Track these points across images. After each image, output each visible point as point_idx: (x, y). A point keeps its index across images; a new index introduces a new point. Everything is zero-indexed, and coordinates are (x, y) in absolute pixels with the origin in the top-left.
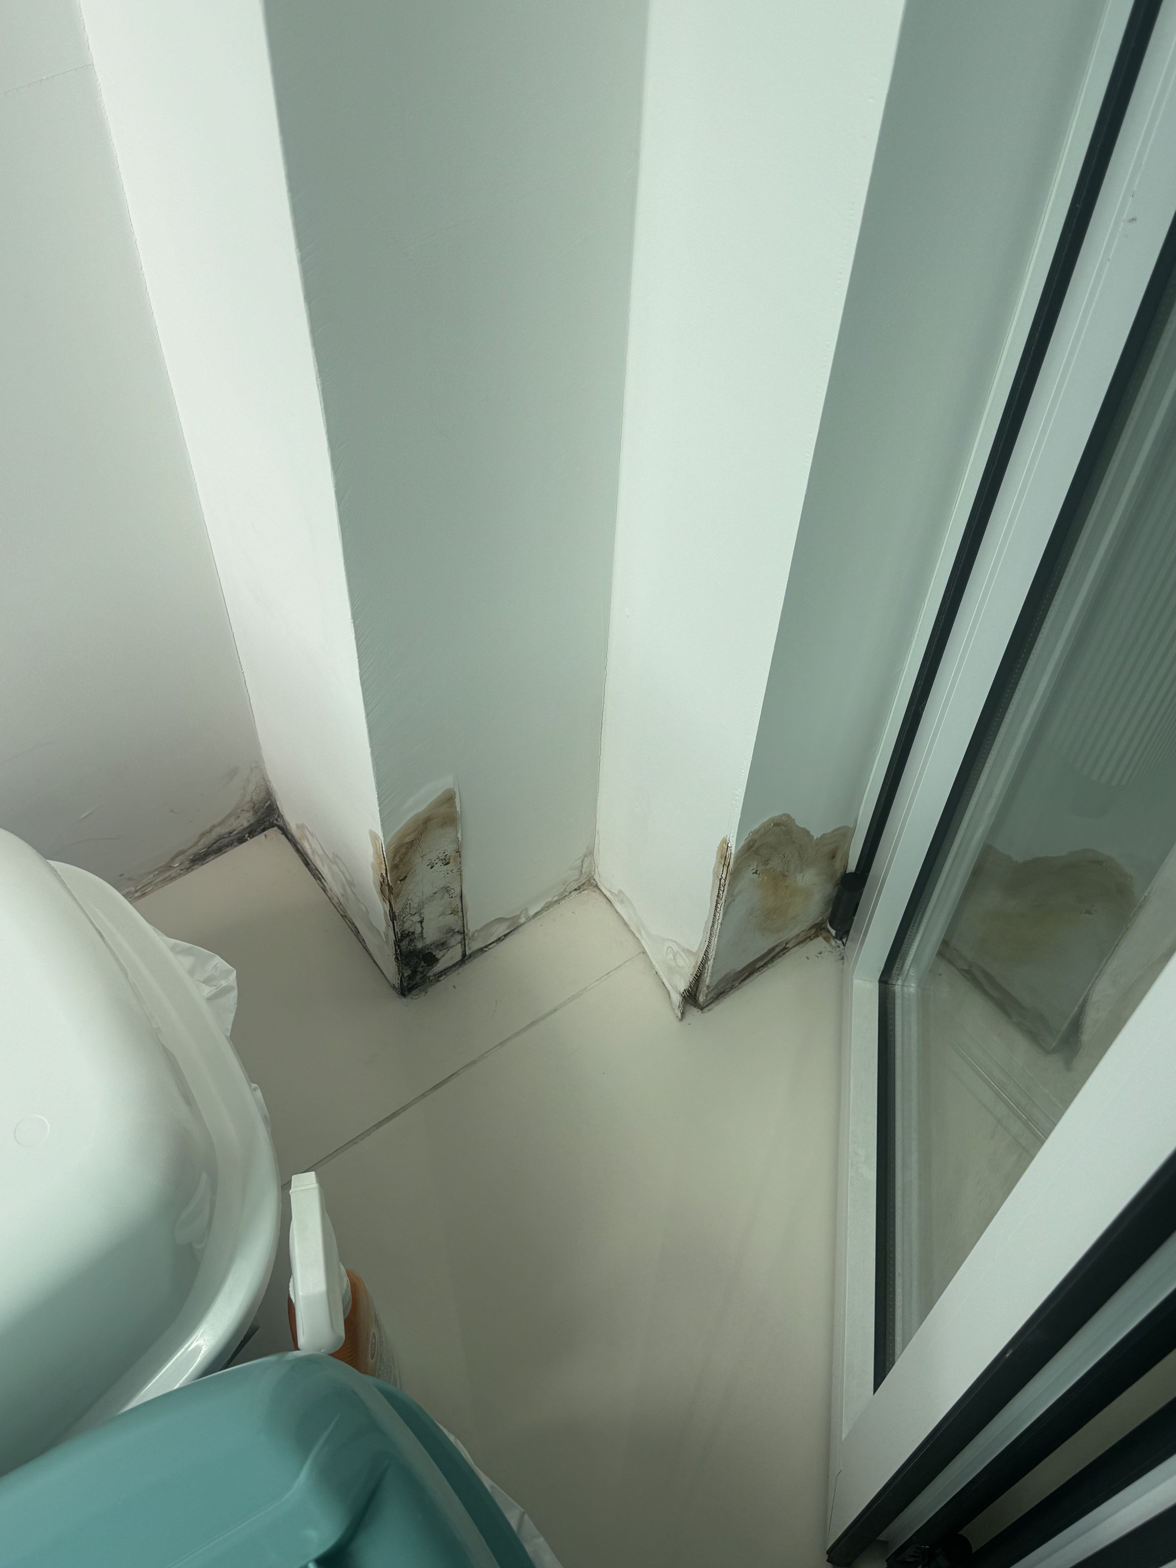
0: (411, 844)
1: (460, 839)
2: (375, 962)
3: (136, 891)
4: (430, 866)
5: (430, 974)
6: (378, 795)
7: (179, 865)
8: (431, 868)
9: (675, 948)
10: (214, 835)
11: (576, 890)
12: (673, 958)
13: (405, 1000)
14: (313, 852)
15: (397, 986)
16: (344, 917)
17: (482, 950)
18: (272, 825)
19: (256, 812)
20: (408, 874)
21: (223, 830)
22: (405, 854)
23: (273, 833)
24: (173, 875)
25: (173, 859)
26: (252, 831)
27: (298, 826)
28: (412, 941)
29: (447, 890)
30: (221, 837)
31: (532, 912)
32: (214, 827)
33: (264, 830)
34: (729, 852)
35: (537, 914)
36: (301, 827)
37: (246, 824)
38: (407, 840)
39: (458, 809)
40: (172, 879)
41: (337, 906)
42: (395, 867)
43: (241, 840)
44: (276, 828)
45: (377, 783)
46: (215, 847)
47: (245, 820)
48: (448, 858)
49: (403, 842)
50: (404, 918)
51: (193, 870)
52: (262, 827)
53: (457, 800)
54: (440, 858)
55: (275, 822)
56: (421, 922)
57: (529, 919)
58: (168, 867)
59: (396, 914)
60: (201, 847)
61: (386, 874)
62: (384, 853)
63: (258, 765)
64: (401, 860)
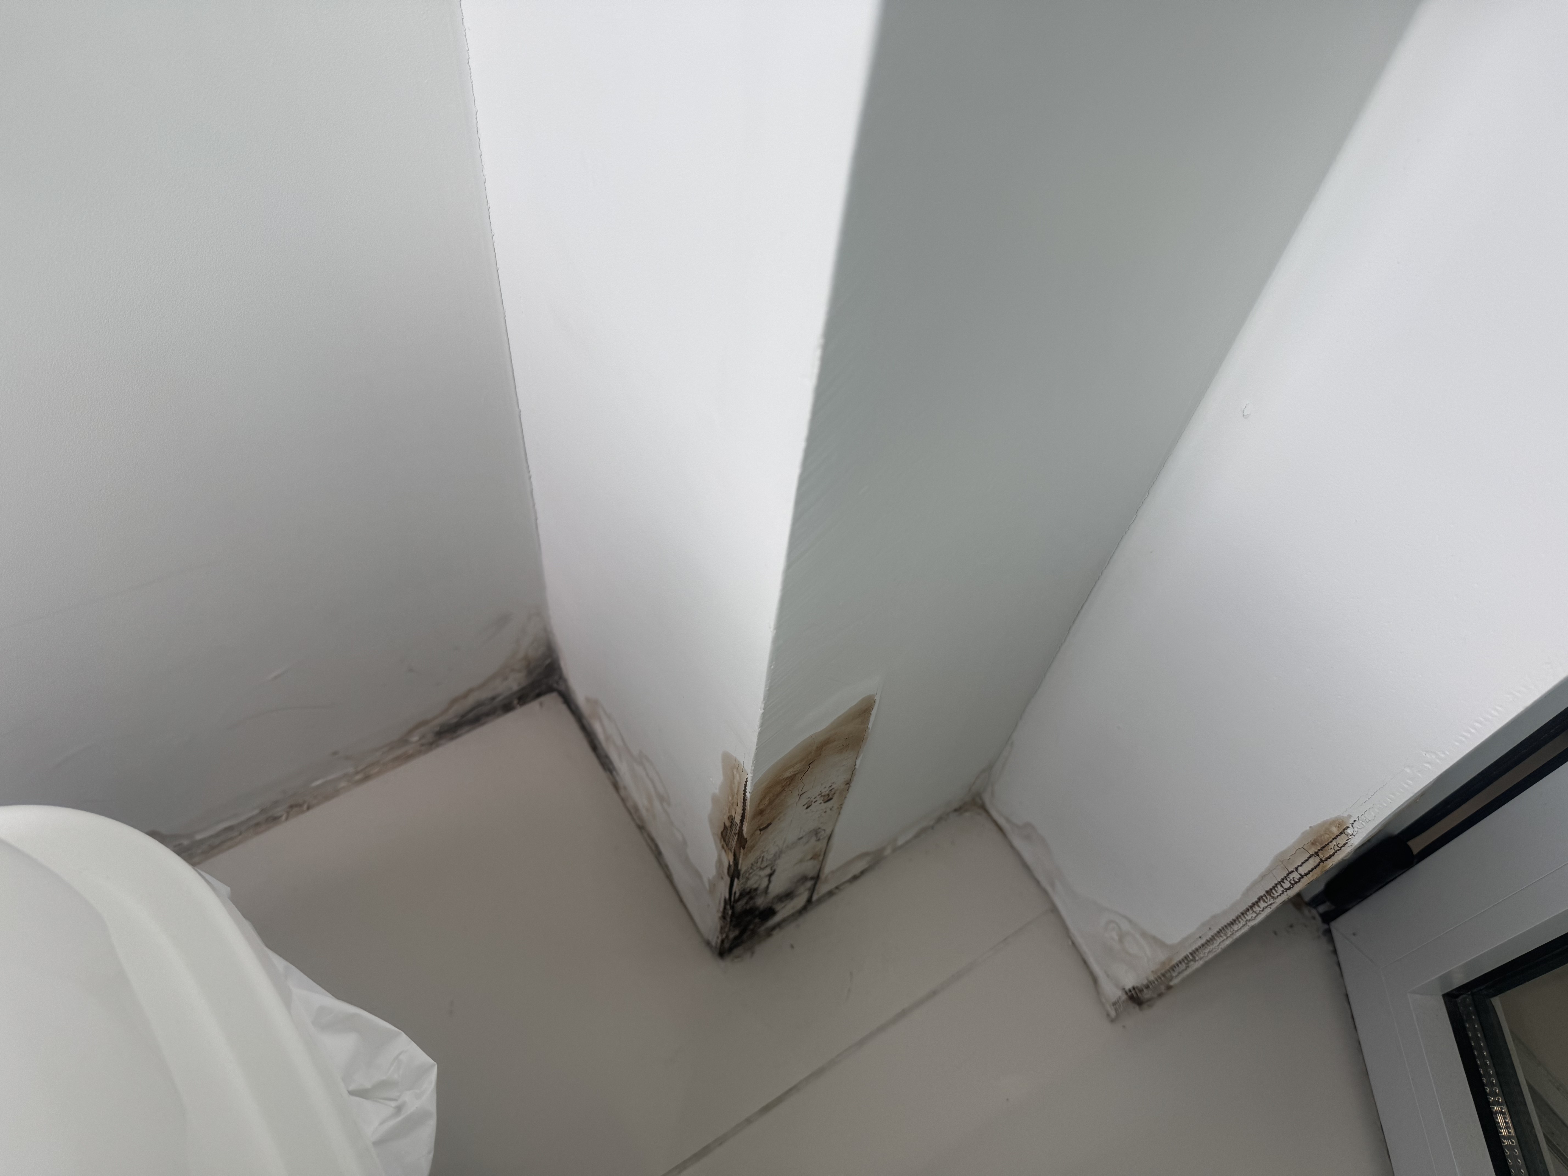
0: (792, 779)
1: (857, 767)
2: (681, 901)
3: (357, 773)
4: (806, 806)
5: (763, 928)
6: (764, 709)
7: (420, 739)
8: (807, 808)
9: (1125, 926)
10: (471, 701)
11: (956, 810)
12: (1116, 938)
13: (722, 964)
14: (608, 738)
15: (713, 944)
16: (642, 828)
17: (831, 894)
18: (550, 690)
19: (530, 672)
20: (774, 819)
21: (484, 695)
22: (778, 795)
23: (551, 701)
24: (411, 752)
25: (411, 732)
26: (524, 697)
27: (588, 700)
28: (752, 898)
29: (816, 832)
30: (480, 704)
31: (900, 842)
32: (471, 691)
33: (539, 695)
34: (1341, 840)
35: (907, 843)
36: (593, 702)
37: (515, 687)
38: (788, 774)
39: (870, 725)
40: (408, 757)
41: (632, 811)
42: (760, 812)
43: (507, 707)
44: (554, 695)
45: (769, 690)
46: (471, 715)
47: (514, 683)
48: (833, 792)
49: (781, 778)
50: (750, 874)
51: (438, 746)
52: (537, 691)
53: (874, 712)
54: (823, 794)
55: (555, 686)
56: (770, 875)
57: (895, 850)
58: (404, 741)
59: (742, 872)
60: (450, 717)
61: (742, 821)
62: (748, 795)
63: (539, 611)
64: (771, 802)
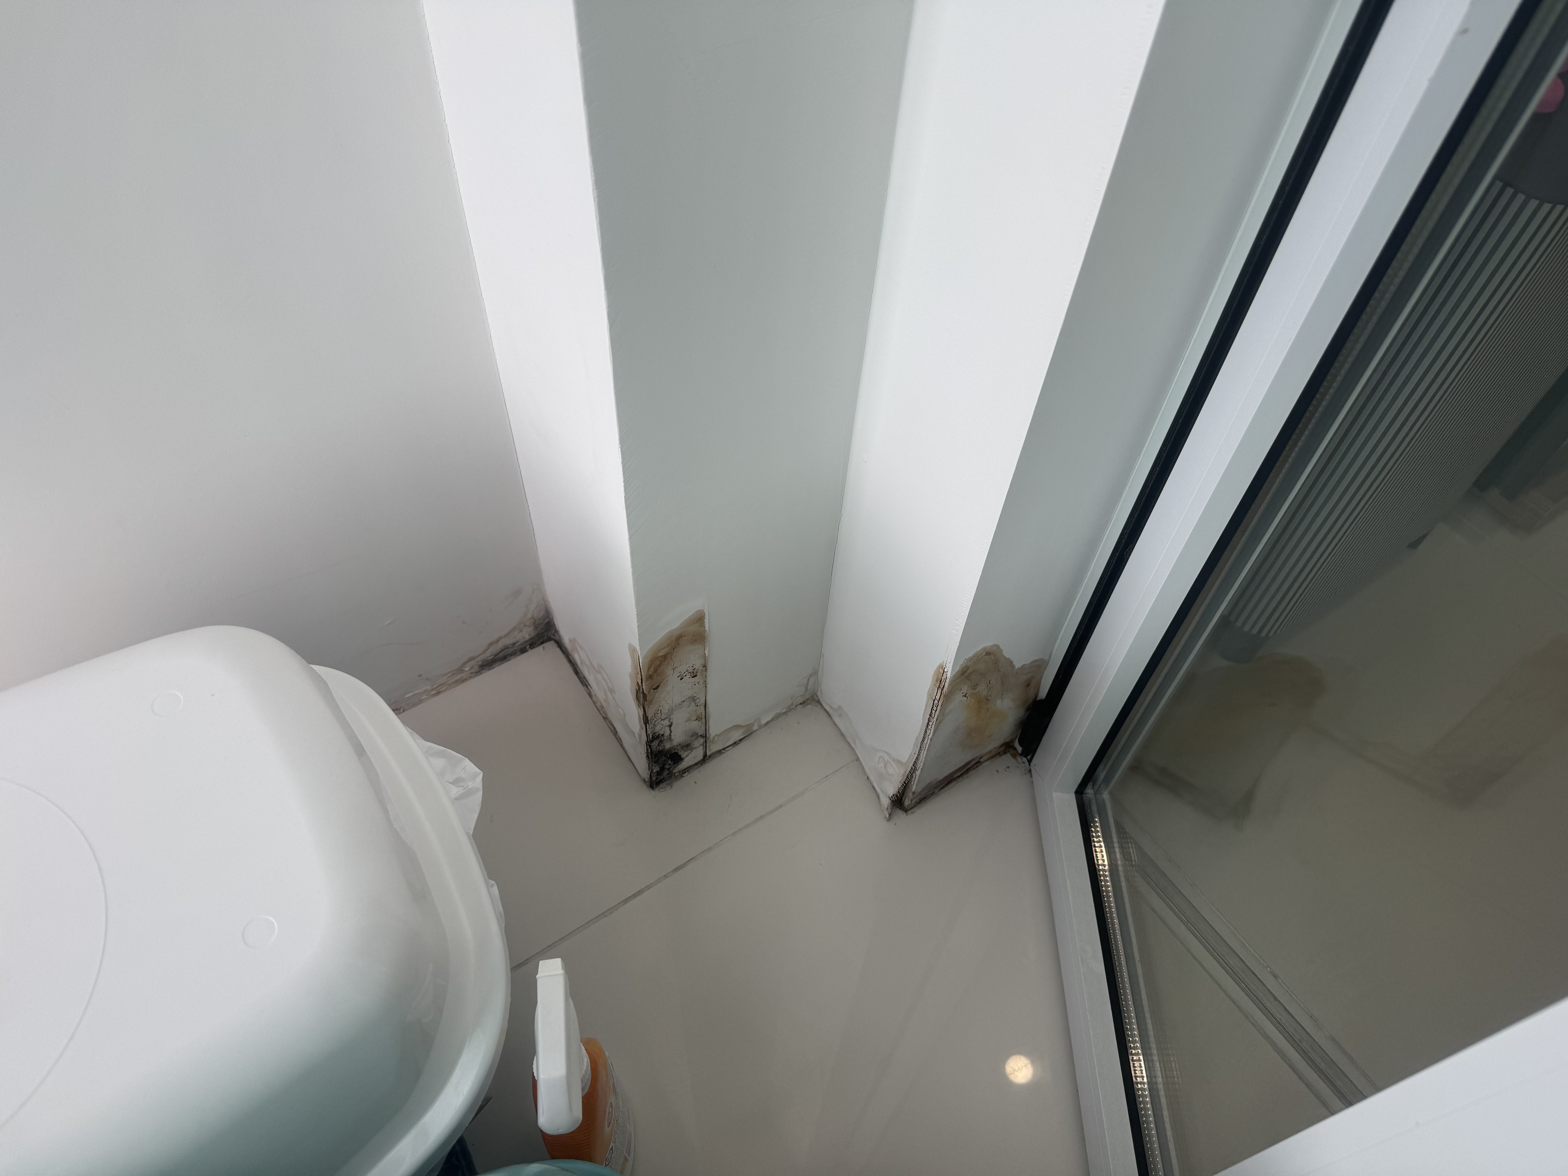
0: (665, 657)
1: (707, 655)
2: (629, 759)
4: (680, 678)
5: (676, 770)
6: (637, 612)
7: (470, 669)
9: (886, 757)
10: (500, 645)
11: (801, 704)
13: (653, 792)
14: (582, 662)
15: (647, 780)
16: (606, 718)
17: (720, 752)
18: (549, 639)
19: (536, 628)
20: (660, 683)
21: (508, 641)
22: (659, 666)
23: (550, 646)
24: (465, 677)
25: (464, 664)
26: (533, 643)
27: (570, 640)
28: (661, 742)
29: (693, 699)
30: (506, 648)
31: (763, 722)
32: (500, 638)
33: (542, 643)
34: (945, 676)
35: (768, 723)
36: (573, 641)
37: (527, 637)
38: (661, 654)
39: (707, 628)
40: (463, 681)
41: (600, 709)
42: (650, 677)
43: (523, 651)
44: (552, 642)
45: (637, 601)
46: (501, 655)
47: (527, 634)
48: (695, 671)
49: (658, 655)
50: (655, 721)
51: (481, 674)
52: (541, 641)
53: (706, 620)
54: (689, 671)
55: (552, 637)
56: (670, 726)
57: (760, 727)
58: (460, 670)
59: (649, 719)
60: (488, 655)
61: (642, 682)
62: (641, 664)
63: (539, 587)
64: (655, 671)
